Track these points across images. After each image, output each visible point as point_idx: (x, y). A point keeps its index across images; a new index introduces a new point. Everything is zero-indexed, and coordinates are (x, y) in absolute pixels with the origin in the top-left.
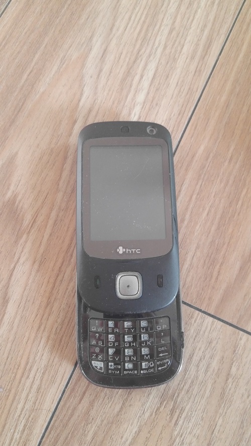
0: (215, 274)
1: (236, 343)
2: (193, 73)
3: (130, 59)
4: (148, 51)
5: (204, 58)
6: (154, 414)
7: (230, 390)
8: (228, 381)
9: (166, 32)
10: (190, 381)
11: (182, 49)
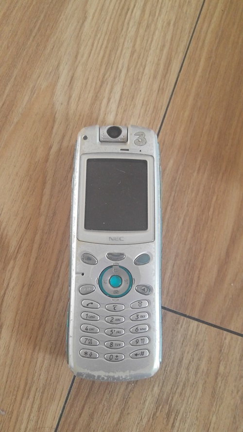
0: (195, 279)
1: (221, 343)
2: (157, 91)
3: (96, 83)
4: (112, 75)
5: (165, 76)
6: (151, 419)
7: (220, 387)
8: (218, 380)
9: (128, 55)
10: (182, 384)
11: (144, 69)
